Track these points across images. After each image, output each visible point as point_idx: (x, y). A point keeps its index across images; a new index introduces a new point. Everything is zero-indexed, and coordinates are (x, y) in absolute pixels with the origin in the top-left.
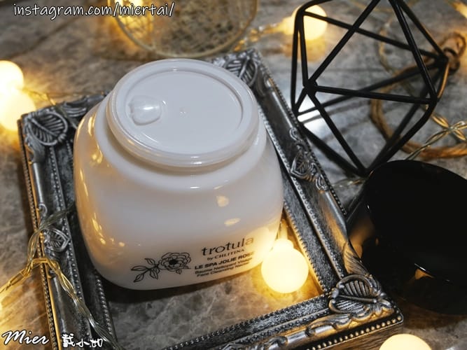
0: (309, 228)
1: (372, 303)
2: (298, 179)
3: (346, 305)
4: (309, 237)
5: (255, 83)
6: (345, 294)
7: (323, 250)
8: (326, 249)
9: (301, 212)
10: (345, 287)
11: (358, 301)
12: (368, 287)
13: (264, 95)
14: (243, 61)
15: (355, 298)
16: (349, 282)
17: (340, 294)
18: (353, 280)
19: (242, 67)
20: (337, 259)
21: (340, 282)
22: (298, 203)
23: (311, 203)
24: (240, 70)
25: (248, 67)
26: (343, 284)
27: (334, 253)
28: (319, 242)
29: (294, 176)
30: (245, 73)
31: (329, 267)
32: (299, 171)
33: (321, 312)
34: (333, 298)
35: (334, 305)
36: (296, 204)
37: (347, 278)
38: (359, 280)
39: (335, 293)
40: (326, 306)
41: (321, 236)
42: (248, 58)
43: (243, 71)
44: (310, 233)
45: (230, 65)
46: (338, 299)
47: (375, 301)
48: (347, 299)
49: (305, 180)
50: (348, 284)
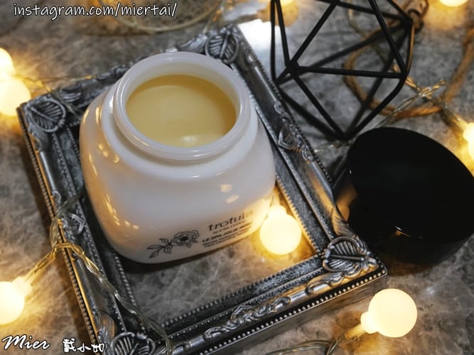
0: (299, 195)
1: (360, 261)
2: (286, 150)
3: (338, 264)
4: (300, 203)
5: (237, 57)
6: (336, 254)
7: (313, 215)
8: (316, 214)
9: (290, 181)
10: (336, 247)
11: (347, 260)
12: (356, 246)
13: (247, 69)
14: (224, 36)
15: (345, 257)
16: (338, 243)
17: (331, 253)
18: (342, 241)
19: (223, 42)
20: (326, 223)
21: (331, 244)
22: (287, 172)
23: (299, 172)
24: (222, 45)
25: (229, 42)
26: (334, 245)
27: (324, 217)
28: (309, 208)
29: (282, 148)
30: (227, 48)
31: (320, 230)
32: (286, 142)
33: (316, 271)
34: (325, 258)
35: (328, 264)
36: (286, 173)
37: (336, 240)
38: (347, 241)
39: (327, 253)
40: (320, 265)
41: (310, 202)
42: (229, 33)
43: (224, 46)
44: (301, 199)
45: (213, 41)
46: (330, 259)
47: (363, 259)
48: (338, 259)
49: (292, 150)
50: (337, 245)
